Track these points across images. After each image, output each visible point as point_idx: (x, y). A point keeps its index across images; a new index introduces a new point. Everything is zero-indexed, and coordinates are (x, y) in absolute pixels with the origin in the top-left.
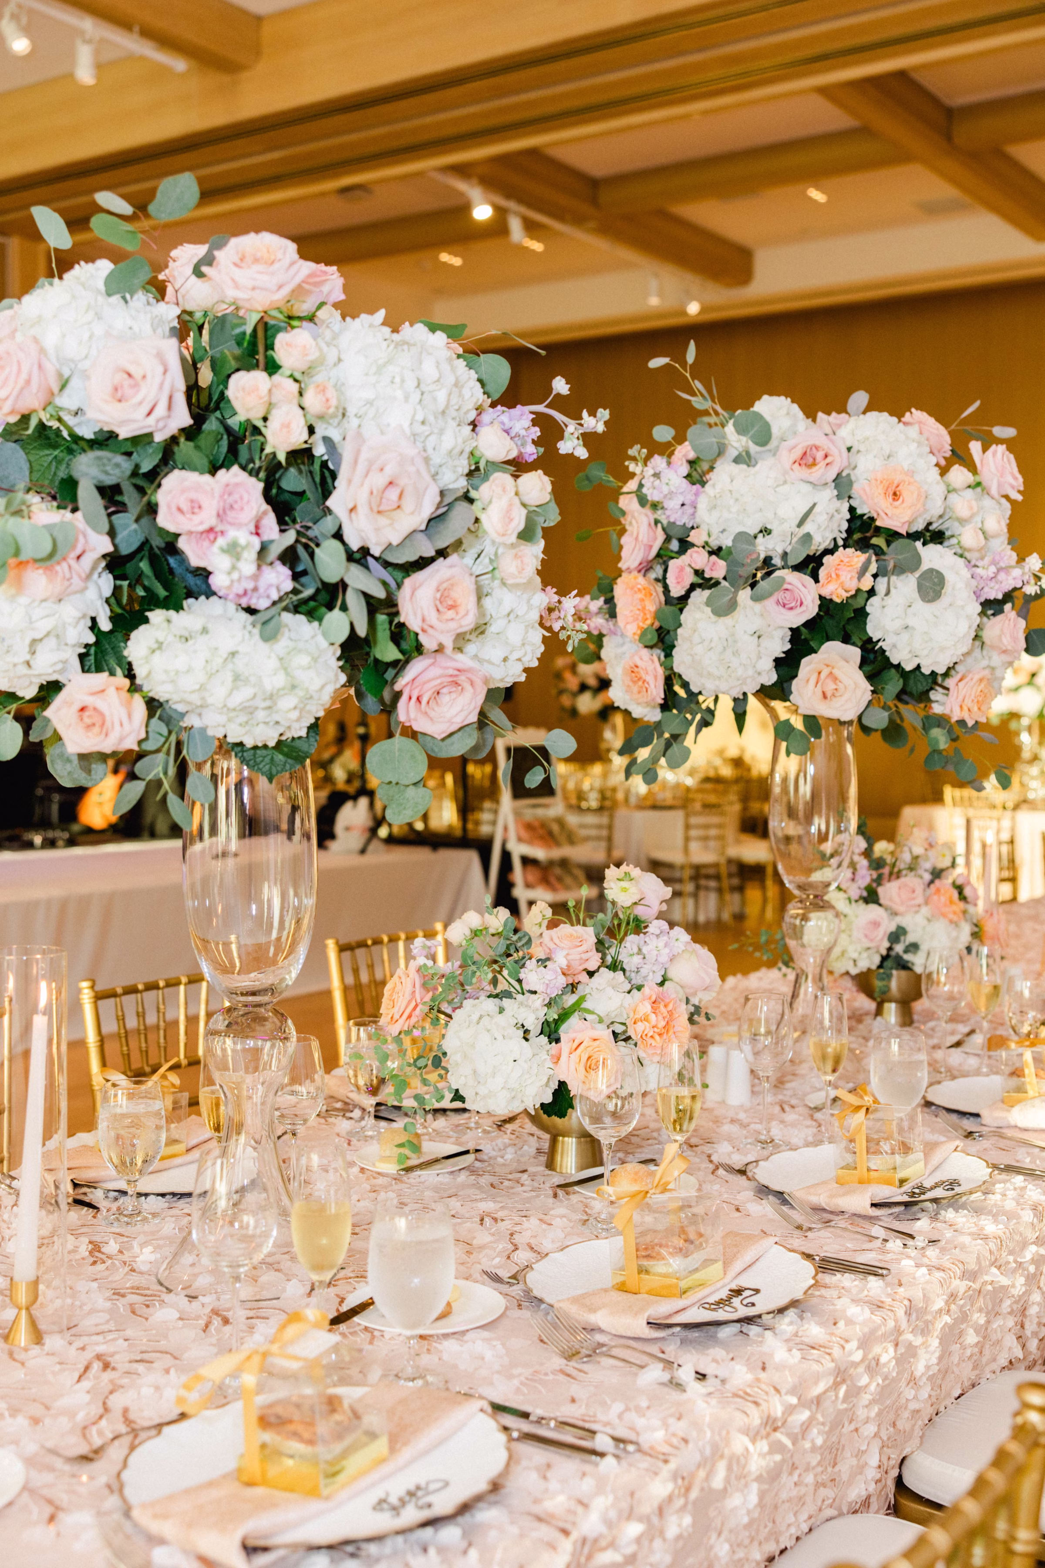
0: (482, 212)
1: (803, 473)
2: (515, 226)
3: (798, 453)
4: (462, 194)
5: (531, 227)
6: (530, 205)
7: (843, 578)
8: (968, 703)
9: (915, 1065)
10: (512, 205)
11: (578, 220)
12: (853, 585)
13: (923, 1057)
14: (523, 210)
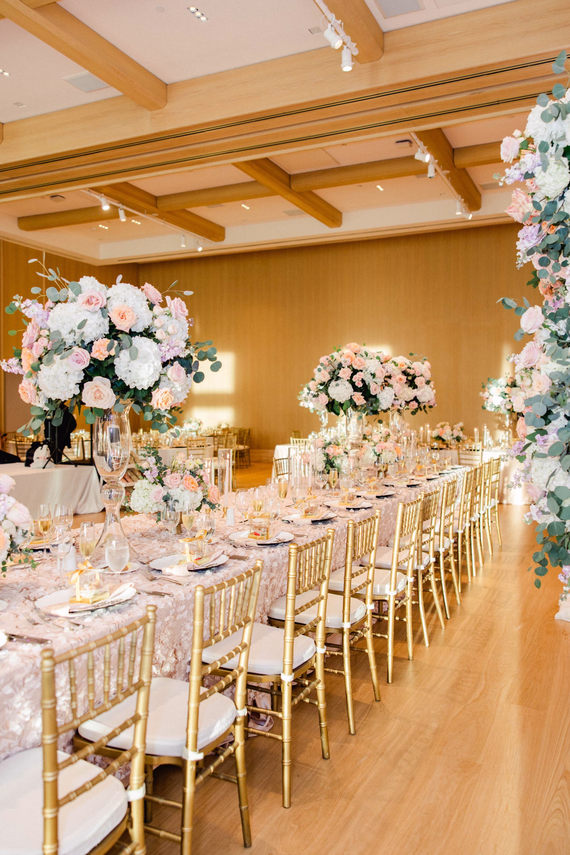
0: (106, 208)
1: (87, 307)
2: (121, 213)
3: (86, 299)
4: (98, 200)
5: (128, 214)
6: (127, 206)
7: (101, 351)
8: (160, 401)
9: (123, 551)
10: (120, 205)
11: (149, 213)
12: (106, 354)
13: (127, 547)
14: (124, 207)
